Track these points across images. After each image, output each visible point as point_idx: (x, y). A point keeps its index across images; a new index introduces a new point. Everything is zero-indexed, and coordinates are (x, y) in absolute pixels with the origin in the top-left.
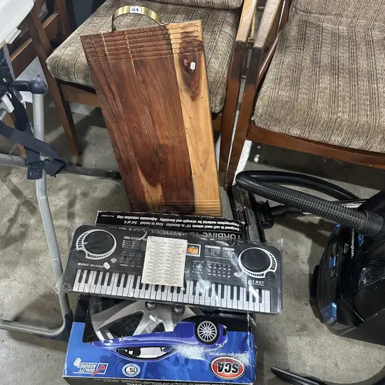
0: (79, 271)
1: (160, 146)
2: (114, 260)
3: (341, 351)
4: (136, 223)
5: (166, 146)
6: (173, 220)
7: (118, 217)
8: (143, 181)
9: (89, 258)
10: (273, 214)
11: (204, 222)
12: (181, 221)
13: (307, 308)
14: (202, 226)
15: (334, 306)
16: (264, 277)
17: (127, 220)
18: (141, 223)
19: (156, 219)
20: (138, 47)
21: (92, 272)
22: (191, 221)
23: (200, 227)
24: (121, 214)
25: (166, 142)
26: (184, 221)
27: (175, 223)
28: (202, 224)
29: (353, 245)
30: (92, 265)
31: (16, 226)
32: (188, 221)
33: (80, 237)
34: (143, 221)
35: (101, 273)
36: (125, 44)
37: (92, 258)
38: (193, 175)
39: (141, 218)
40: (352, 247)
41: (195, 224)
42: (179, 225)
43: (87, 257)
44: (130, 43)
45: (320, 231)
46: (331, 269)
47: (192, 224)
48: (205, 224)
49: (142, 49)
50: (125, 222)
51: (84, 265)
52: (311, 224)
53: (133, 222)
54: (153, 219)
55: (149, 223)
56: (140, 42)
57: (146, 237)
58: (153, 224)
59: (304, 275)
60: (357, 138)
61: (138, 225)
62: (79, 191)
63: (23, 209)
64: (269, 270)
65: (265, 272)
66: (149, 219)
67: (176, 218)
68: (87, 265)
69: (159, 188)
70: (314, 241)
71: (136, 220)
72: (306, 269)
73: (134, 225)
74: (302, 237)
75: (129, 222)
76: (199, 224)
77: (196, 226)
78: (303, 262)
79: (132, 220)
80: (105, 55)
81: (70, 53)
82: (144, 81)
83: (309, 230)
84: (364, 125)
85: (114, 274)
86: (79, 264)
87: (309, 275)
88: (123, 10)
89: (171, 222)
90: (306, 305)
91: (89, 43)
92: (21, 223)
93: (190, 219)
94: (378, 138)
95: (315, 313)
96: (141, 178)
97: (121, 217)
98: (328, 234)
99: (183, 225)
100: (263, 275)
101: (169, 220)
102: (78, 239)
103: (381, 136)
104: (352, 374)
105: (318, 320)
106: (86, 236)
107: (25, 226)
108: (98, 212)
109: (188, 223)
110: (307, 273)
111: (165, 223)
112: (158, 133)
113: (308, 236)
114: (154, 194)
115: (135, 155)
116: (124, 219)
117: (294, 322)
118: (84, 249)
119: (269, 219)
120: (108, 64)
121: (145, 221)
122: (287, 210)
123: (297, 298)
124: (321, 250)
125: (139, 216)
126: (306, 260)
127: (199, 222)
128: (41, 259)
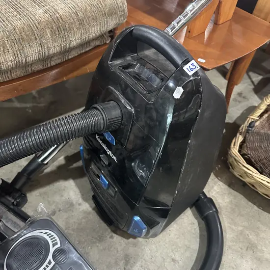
3: (167, 245)
10: (18, 186)
13: (115, 238)
15: (137, 218)
16: (53, 263)
29: (108, 150)
40: (109, 153)
45: (71, 167)
46: (108, 189)
52: (60, 168)
59: (89, 213)
60: (27, 45)
64: (52, 250)
65: (50, 257)
70: (74, 178)
72: (87, 207)
74: (62, 184)
78: (80, 204)
83: (62, 173)
84: (23, 28)
87: (93, 209)
90: (112, 237)
94: (47, 35)
95: (124, 237)
98: (80, 163)
100: (50, 263)
103: (48, 31)
104: (188, 254)
105: (131, 240)
110: (90, 209)
113: (66, 178)
117: (116, 263)
119: (17, 195)
122: (28, 172)
123: (101, 239)
124: (85, 181)
126: (81, 200)
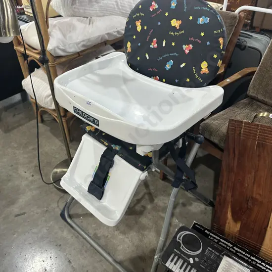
0: (173, 255)
1: (252, 198)
2: (197, 259)
4: (216, 241)
5: (257, 200)
6: (244, 253)
7: (206, 231)
8: (229, 215)
9: (182, 249)
11: (267, 266)
12: (249, 256)
14: (265, 269)
17: (211, 236)
18: (220, 243)
19: (231, 246)
20: (264, 136)
21: (180, 259)
22: (257, 260)
23: (263, 268)
24: (208, 230)
25: (258, 197)
26: (252, 258)
27: (244, 255)
28: (264, 267)
30: (182, 255)
31: (139, 205)
32: (254, 258)
33: (181, 233)
34: (222, 242)
35: (186, 264)
36: (257, 131)
37: (183, 250)
38: (269, 228)
39: (221, 240)
41: (259, 264)
42: (247, 259)
43: (181, 248)
44: (260, 132)
47: (257, 262)
48: (267, 268)
49: (266, 138)
50: (210, 237)
51: (178, 252)
53: (215, 240)
54: (229, 244)
55: (225, 246)
56: (266, 133)
57: (223, 255)
58: (228, 248)
61: (218, 243)
62: (181, 201)
63: (147, 197)
66: (227, 243)
67: (246, 252)
68: (180, 253)
69: (239, 225)
71: (217, 239)
73: (214, 241)
75: (212, 238)
76: (263, 265)
77: (260, 266)
79: (214, 238)
80: (240, 133)
81: (217, 124)
82: (259, 156)
85: (193, 269)
86: (175, 250)
88: (263, 114)
89: (242, 254)
91: (232, 124)
92: (143, 204)
93: (257, 258)
96: (229, 212)
97: (208, 233)
99: (250, 260)
101: (240, 251)
102: (180, 234)
106: (185, 234)
107: (144, 207)
108: (195, 221)
109: (254, 260)
111: (237, 252)
112: (255, 189)
114: (233, 227)
115: (232, 196)
116: (209, 235)
118: (181, 242)
120: (240, 138)
121: (223, 243)
125: (221, 238)
127: (263, 264)
128: (146, 233)
